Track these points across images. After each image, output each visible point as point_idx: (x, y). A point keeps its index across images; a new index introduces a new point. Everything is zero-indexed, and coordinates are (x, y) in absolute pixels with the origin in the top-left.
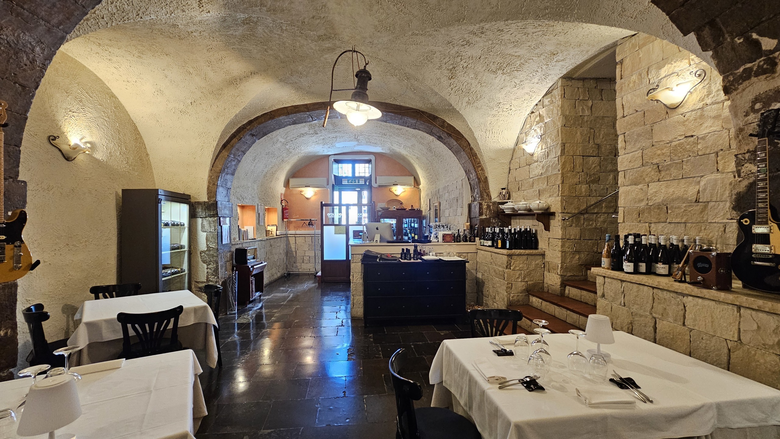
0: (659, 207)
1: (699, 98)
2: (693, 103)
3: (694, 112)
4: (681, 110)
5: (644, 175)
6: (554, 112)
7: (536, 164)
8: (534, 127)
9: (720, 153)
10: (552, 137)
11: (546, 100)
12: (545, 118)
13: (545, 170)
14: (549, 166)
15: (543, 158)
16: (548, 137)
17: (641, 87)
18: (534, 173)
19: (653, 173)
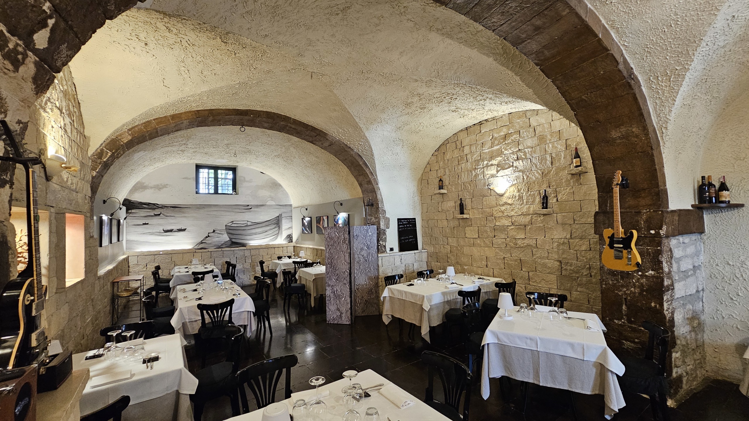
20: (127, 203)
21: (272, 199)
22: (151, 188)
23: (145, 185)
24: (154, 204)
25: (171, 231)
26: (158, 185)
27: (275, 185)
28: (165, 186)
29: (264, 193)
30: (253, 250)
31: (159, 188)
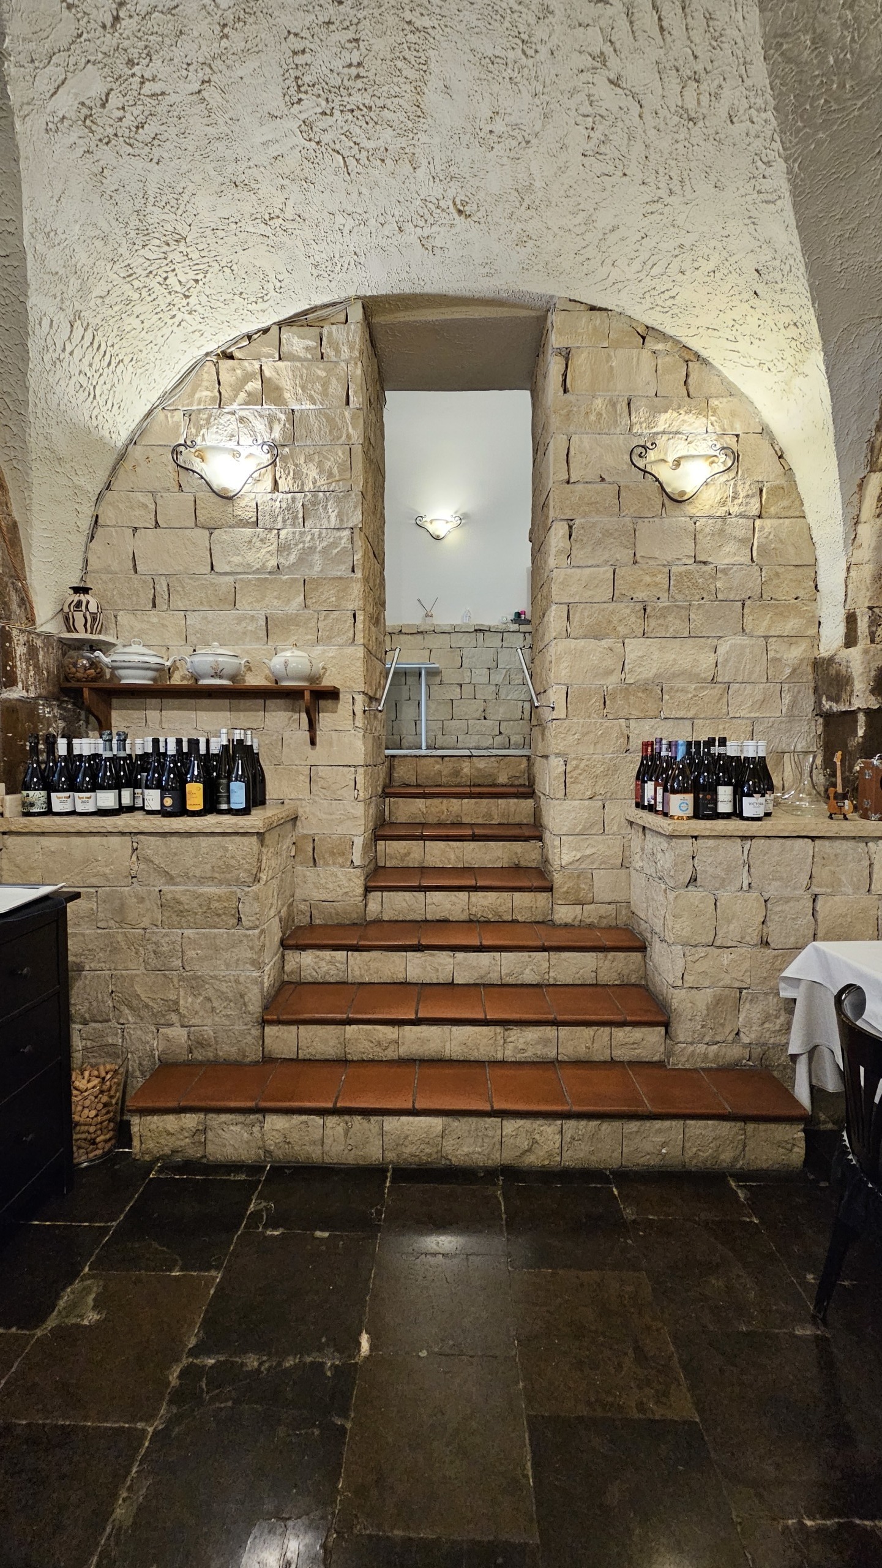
0: (645, 687)
1: (718, 498)
2: (710, 502)
3: (711, 521)
4: (690, 509)
5: (615, 619)
6: (331, 390)
7: (248, 531)
8: (235, 406)
9: (748, 603)
10: (328, 465)
11: (295, 340)
12: (287, 395)
13: (293, 558)
14: (312, 549)
15: (280, 519)
16: (309, 459)
17: (612, 430)
18: (237, 559)
19: (633, 619)
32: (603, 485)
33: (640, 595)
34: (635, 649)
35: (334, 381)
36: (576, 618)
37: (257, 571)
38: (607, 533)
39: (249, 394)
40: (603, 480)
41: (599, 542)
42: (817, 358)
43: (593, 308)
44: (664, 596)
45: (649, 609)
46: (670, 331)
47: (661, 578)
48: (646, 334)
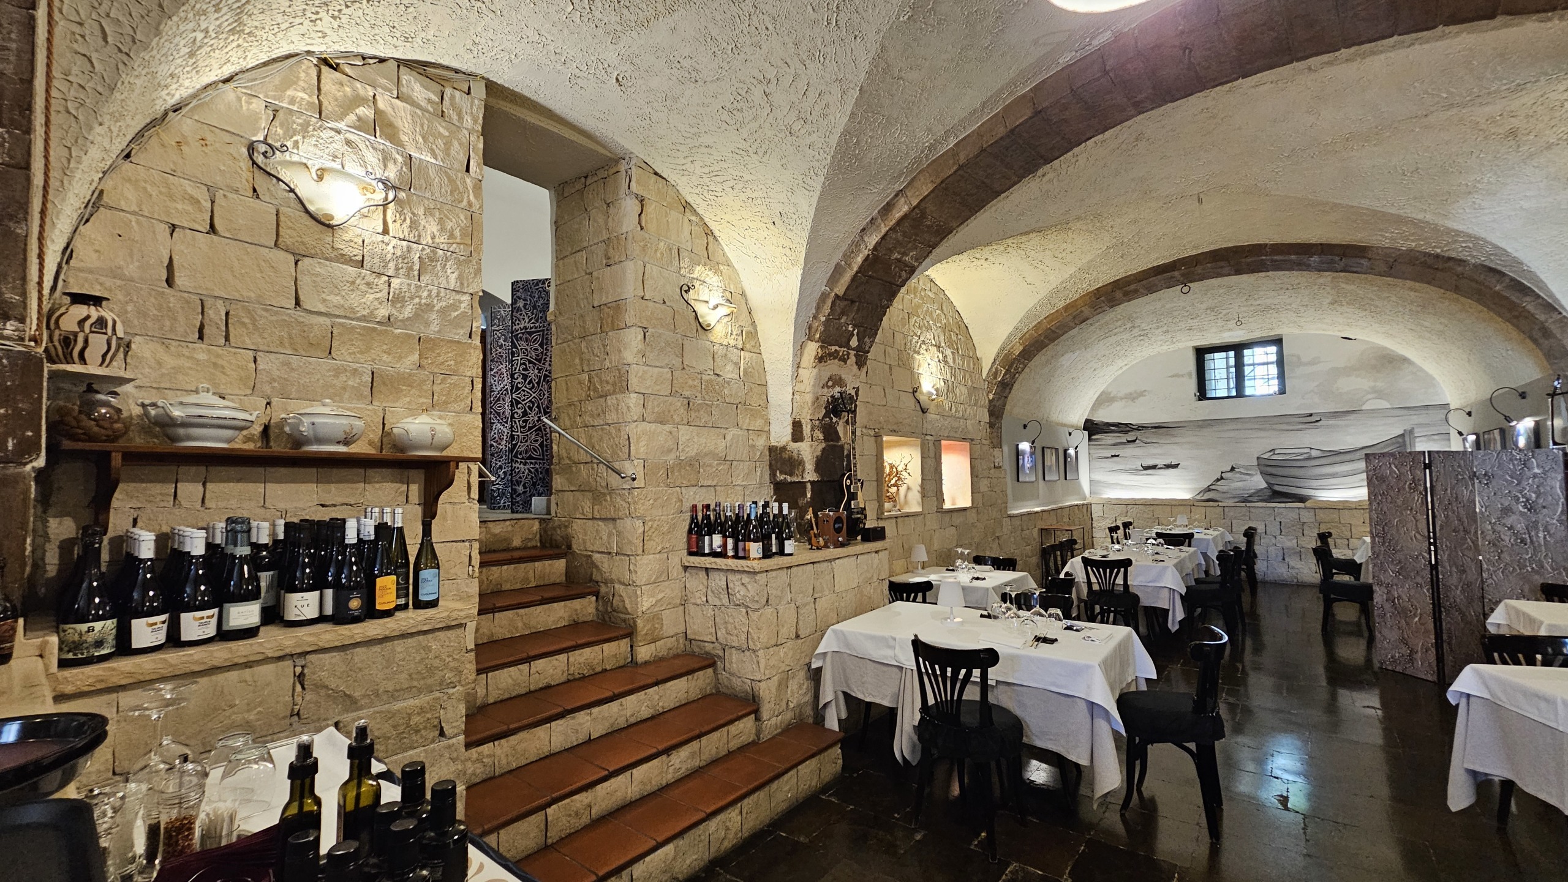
0: (690, 462)
1: (725, 333)
2: (721, 334)
3: (721, 347)
4: (712, 336)
5: (672, 409)
6: (453, 152)
7: (351, 270)
8: (341, 125)
9: (739, 406)
10: (449, 225)
11: (417, 87)
12: (404, 138)
13: (408, 311)
14: (430, 307)
15: (392, 265)
16: (428, 212)
17: (669, 268)
18: (336, 299)
19: (682, 411)
20: (1089, 424)
21: (1380, 394)
22: (1122, 399)
23: (1112, 395)
24: (1126, 424)
25: (1154, 467)
26: (1131, 394)
27: (1389, 362)
28: (1142, 394)
29: (1357, 385)
30: (1321, 511)
31: (1132, 397)
32: (664, 307)
33: (687, 393)
34: (684, 433)
35: (456, 143)
36: (649, 405)
37: (364, 318)
38: (668, 344)
39: (359, 119)
40: (664, 302)
41: (662, 350)
42: (797, 273)
43: (656, 173)
44: (699, 395)
45: (691, 404)
46: (700, 211)
47: (697, 382)
48: (686, 206)
